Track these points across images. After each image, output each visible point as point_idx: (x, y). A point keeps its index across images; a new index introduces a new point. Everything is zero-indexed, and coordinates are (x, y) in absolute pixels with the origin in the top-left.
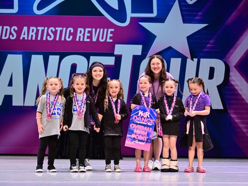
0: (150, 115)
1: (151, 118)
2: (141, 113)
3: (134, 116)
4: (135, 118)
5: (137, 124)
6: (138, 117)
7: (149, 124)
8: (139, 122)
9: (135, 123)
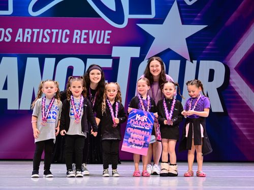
1: (149, 122)
2: (138, 117)
3: (131, 120)
5: (134, 128)
6: (135, 121)
7: (146, 128)
8: (136, 126)
9: (132, 127)
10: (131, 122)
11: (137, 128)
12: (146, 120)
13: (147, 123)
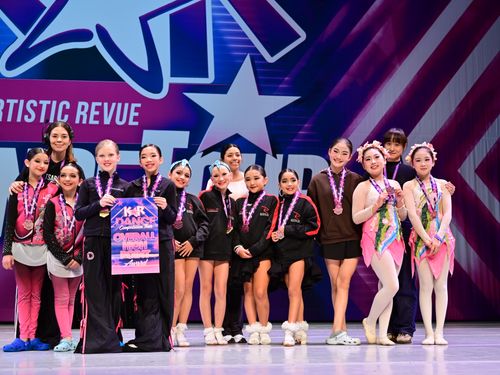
0: (145, 210)
1: (150, 215)
2: (127, 211)
3: (117, 220)
4: (120, 222)
5: (125, 232)
6: (124, 218)
7: (147, 226)
8: (127, 228)
9: (121, 232)
10: (117, 222)
11: (130, 231)
12: (143, 213)
13: (147, 218)
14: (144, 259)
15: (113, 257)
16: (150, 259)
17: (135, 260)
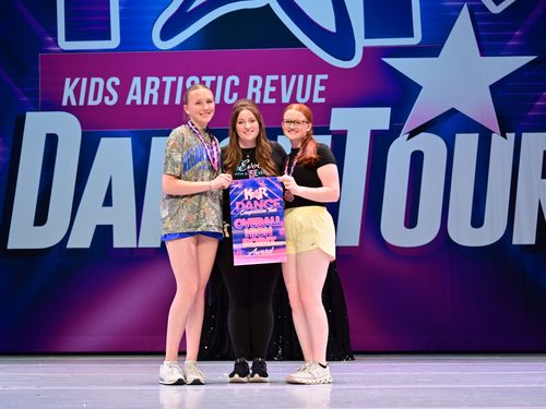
0: (267, 192)
1: (274, 197)
2: (248, 193)
3: (238, 204)
4: (241, 206)
5: (246, 217)
6: (245, 202)
7: (271, 210)
8: (249, 213)
9: (242, 217)
10: (237, 208)
11: (253, 216)
12: (266, 195)
13: (271, 200)
14: (269, 248)
15: (235, 246)
16: (276, 247)
17: (259, 249)
